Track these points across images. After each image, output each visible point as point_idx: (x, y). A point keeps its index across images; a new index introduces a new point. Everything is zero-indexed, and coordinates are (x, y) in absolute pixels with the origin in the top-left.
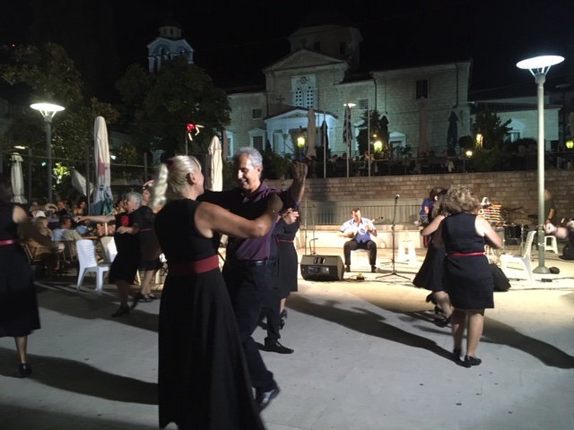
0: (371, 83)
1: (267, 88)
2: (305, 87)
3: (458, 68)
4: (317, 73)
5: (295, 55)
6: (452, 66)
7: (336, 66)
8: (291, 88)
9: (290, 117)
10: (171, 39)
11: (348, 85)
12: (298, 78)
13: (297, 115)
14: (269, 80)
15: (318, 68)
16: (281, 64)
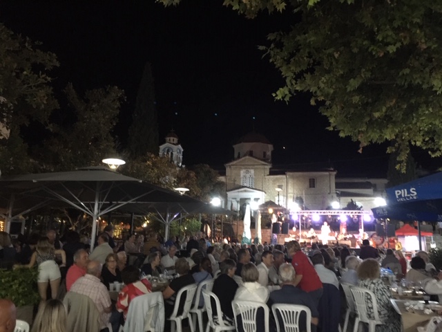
0: (284, 176)
1: (227, 174)
2: (248, 175)
3: (330, 175)
4: (255, 169)
5: (243, 158)
6: (327, 173)
7: (266, 167)
8: (240, 176)
9: (241, 192)
10: (174, 144)
11: (272, 177)
12: (244, 170)
13: (245, 191)
14: (228, 171)
15: (256, 166)
16: (235, 162)
